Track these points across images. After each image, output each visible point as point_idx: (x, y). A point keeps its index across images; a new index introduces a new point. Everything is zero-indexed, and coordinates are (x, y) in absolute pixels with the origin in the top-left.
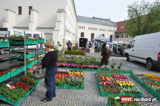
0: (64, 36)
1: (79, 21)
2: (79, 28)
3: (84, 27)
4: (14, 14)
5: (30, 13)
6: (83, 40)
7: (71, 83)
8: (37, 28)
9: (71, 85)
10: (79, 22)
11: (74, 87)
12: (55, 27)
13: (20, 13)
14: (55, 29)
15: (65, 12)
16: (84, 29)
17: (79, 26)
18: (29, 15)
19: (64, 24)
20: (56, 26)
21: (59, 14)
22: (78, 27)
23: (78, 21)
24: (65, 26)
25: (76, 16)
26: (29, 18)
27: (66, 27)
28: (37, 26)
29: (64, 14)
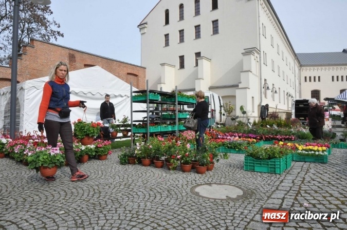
0: (261, 98)
1: (304, 66)
2: (306, 81)
3: (319, 77)
4: (173, 69)
5: (197, 65)
6: (304, 105)
7: (229, 145)
8: (209, 89)
9: (228, 147)
10: (304, 68)
11: (232, 151)
12: (240, 83)
13: (182, 66)
14: (240, 86)
15: (259, 52)
16: (319, 80)
17: (306, 77)
18: (196, 68)
19: (258, 74)
20: (242, 81)
21: (246, 58)
22: (303, 79)
23: (301, 66)
24: (261, 79)
25: (295, 55)
26: (196, 73)
27: (265, 80)
28: (210, 85)
29: (258, 56)
